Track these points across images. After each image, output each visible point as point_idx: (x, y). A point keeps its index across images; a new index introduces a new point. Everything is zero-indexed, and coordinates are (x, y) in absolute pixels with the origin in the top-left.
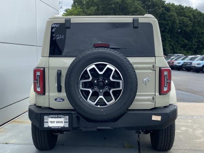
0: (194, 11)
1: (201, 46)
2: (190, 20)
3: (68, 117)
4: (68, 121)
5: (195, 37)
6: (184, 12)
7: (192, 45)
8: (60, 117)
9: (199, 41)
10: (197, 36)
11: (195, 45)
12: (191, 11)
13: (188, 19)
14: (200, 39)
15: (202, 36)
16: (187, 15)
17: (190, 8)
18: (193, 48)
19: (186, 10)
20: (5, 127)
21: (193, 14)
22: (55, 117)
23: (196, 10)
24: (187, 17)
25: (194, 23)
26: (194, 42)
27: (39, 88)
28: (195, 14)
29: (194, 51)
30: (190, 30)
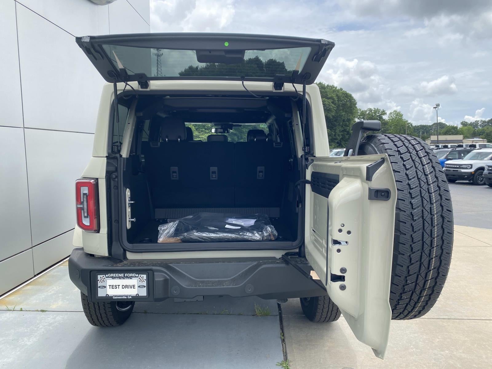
0: (338, 91)
1: (347, 137)
2: (332, 103)
3: (145, 276)
4: (145, 284)
5: (339, 125)
6: (326, 92)
7: (335, 135)
8: (131, 278)
9: (344, 131)
10: (341, 124)
11: (339, 136)
12: (334, 91)
13: (330, 101)
14: (346, 128)
15: (348, 123)
16: (329, 96)
17: (333, 87)
18: (336, 139)
19: (327, 90)
20: (52, 273)
21: (337, 95)
22: (120, 278)
23: (341, 89)
24: (328, 98)
25: (338, 107)
26: (337, 131)
27: (88, 219)
28: (340, 94)
29: (338, 143)
30: (333, 116)
